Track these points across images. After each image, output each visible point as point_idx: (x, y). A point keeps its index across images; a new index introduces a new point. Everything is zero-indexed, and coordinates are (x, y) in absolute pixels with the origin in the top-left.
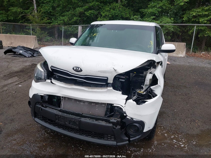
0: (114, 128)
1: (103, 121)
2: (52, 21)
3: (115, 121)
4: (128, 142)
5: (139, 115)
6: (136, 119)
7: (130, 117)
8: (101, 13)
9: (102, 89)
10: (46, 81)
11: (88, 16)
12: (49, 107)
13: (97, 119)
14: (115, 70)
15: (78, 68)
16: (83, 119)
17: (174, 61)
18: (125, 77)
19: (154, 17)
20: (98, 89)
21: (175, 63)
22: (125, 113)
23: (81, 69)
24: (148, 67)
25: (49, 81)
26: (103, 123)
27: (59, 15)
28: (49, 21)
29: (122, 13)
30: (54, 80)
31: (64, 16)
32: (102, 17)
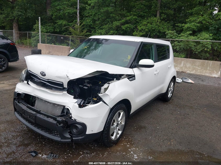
0: (57, 125)
1: (51, 118)
2: (92, 33)
3: (61, 120)
4: (70, 140)
5: (81, 117)
6: (79, 121)
7: (74, 118)
8: (138, 27)
9: (60, 92)
10: (24, 82)
11: (124, 29)
12: (22, 103)
13: (48, 117)
14: (68, 77)
15: (44, 73)
16: (38, 115)
17: (203, 80)
18: (90, 85)
19: (191, 32)
20: (57, 92)
21: (201, 83)
22: (71, 114)
23: (45, 74)
24: (110, 78)
25: (26, 82)
26: (51, 120)
27: (98, 28)
28: (89, 33)
29: (159, 28)
30: (31, 82)
31: (102, 29)
32: (138, 31)
